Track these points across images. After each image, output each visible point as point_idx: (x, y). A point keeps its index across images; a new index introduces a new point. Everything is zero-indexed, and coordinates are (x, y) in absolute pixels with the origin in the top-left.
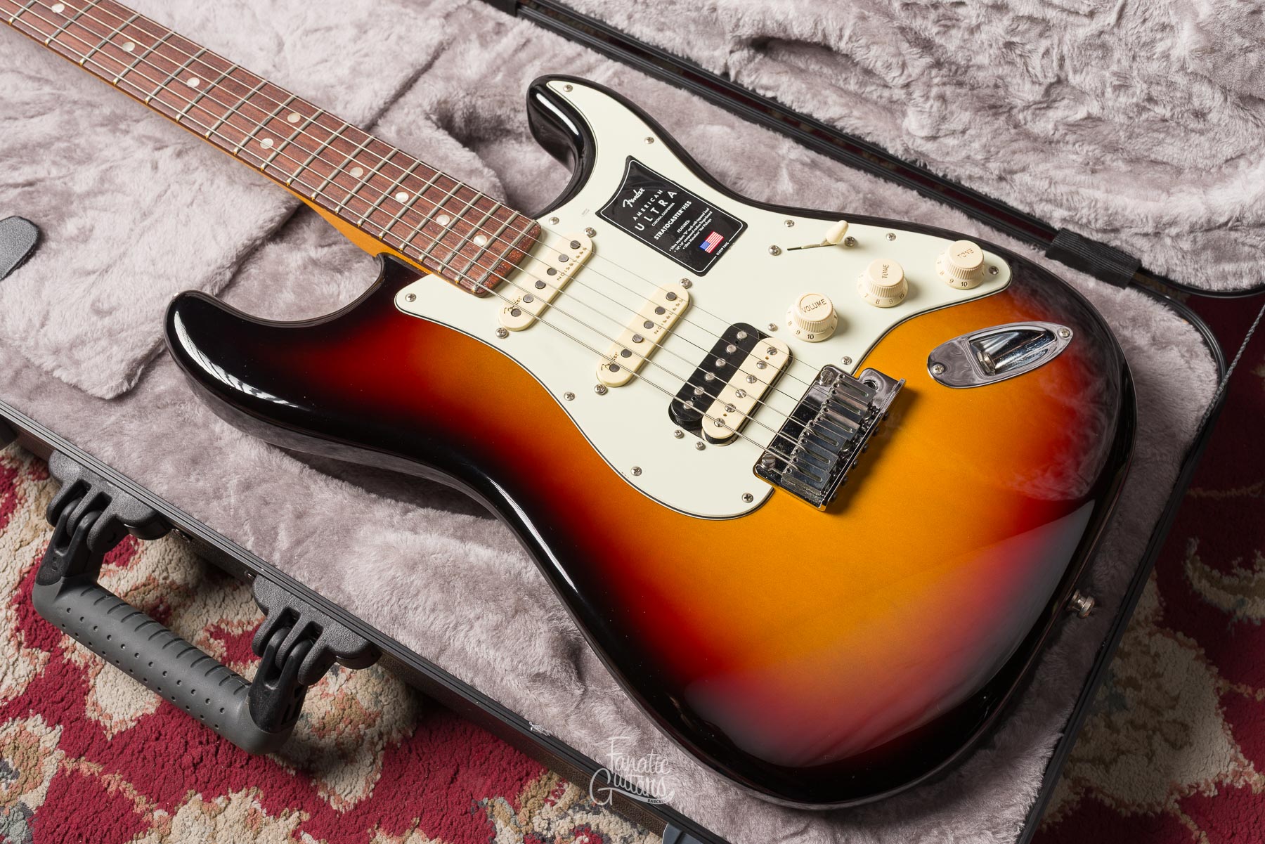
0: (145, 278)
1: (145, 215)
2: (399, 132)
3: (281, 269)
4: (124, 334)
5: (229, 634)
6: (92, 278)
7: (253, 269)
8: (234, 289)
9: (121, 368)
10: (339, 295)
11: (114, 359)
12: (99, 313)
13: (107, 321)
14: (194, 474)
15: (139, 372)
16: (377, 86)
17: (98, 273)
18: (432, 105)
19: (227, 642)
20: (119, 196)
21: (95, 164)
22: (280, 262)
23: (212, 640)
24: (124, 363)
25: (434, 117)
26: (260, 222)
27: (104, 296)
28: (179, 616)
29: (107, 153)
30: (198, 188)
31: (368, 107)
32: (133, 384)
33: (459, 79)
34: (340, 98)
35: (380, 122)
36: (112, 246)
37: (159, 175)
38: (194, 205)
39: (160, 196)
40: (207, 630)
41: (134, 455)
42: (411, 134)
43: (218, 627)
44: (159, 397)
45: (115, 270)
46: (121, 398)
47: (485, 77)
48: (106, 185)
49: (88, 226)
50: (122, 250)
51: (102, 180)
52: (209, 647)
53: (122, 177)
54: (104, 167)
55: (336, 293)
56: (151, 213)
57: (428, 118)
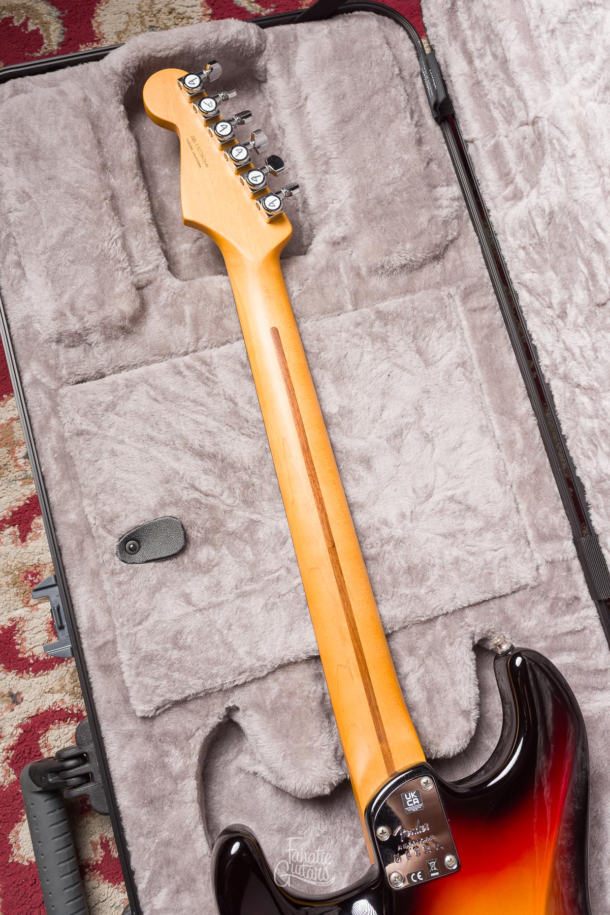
0: (217, 638)
1: (252, 580)
2: (444, 638)
3: (298, 691)
4: (176, 675)
5: (110, 851)
6: (191, 609)
7: (281, 676)
8: (262, 682)
9: (158, 701)
10: (315, 741)
11: (158, 691)
12: (176, 645)
13: (175, 654)
14: (145, 809)
15: (167, 707)
16: (460, 593)
17: (195, 609)
18: (482, 630)
19: (105, 856)
20: (248, 549)
21: (252, 509)
22: (301, 686)
23: (99, 847)
24: (162, 699)
25: (477, 639)
26: (310, 648)
27: (187, 631)
28: (94, 817)
29: (266, 505)
30: (296, 585)
31: (440, 607)
32: (158, 712)
33: (514, 627)
34: (429, 583)
35: (440, 618)
36: (217, 592)
37: (282, 553)
38: (284, 598)
39: (271, 573)
40: (101, 838)
41: (125, 764)
42: (451, 644)
43: (107, 842)
44: (165, 734)
45: (206, 613)
46: (144, 718)
47: (533, 636)
48: (246, 535)
49: (214, 563)
50: (220, 599)
51: (246, 529)
52: (95, 850)
53: (261, 534)
54: (254, 517)
55: (315, 739)
56: (256, 582)
57: (473, 638)
